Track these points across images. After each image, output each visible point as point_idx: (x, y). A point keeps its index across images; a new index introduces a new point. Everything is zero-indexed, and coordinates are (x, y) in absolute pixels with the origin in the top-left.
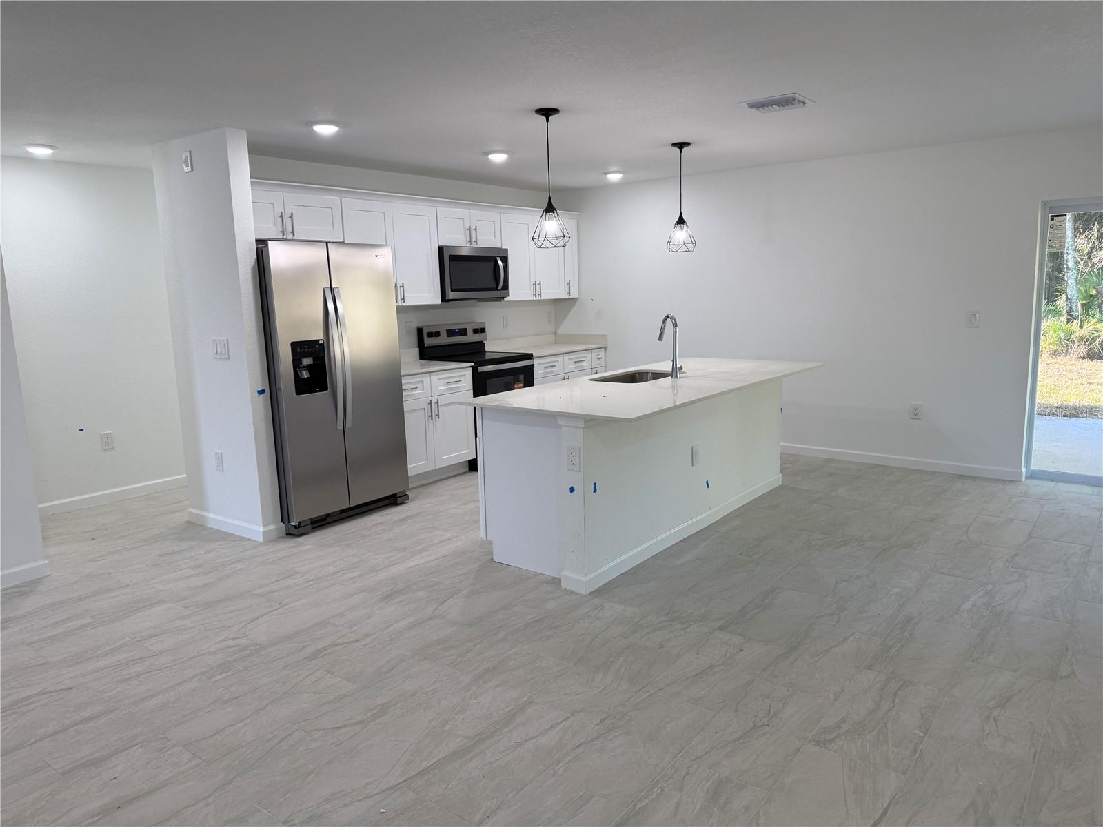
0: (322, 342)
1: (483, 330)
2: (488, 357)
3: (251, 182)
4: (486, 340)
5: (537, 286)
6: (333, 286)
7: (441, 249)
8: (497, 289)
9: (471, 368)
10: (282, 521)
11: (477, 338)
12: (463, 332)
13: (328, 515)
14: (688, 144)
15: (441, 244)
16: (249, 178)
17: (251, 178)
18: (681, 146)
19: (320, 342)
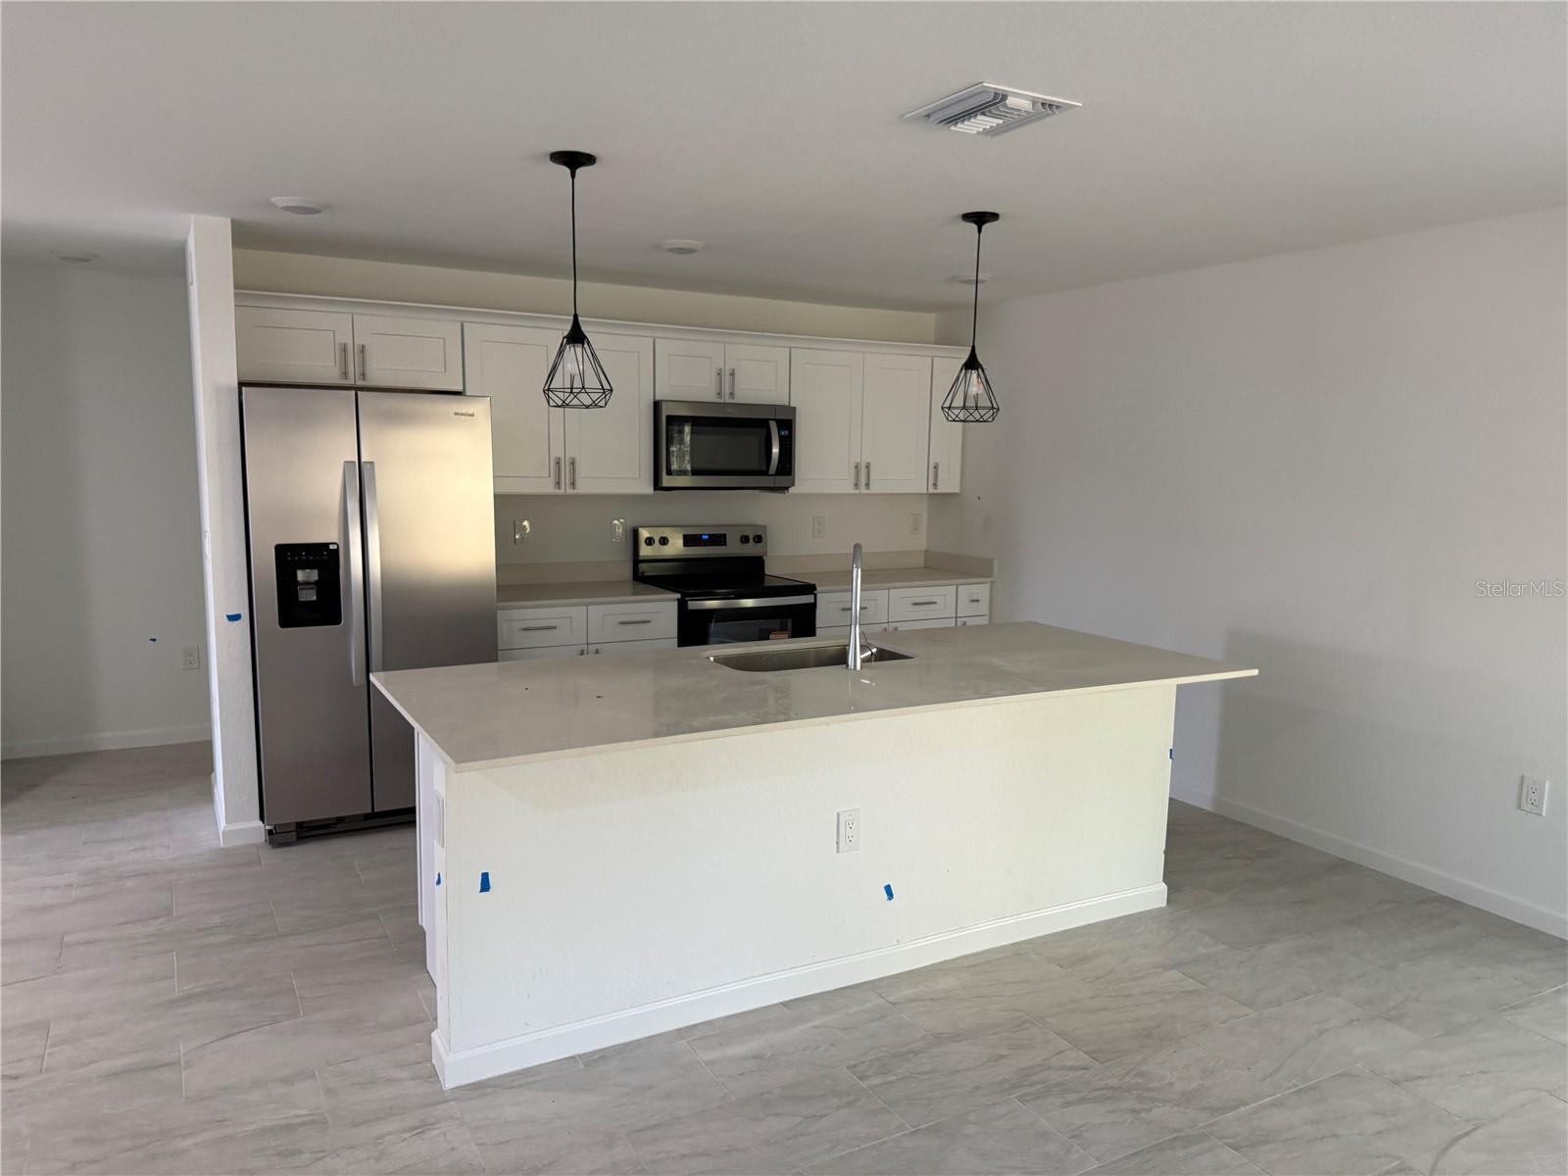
0: (335, 547)
1: (759, 539)
2: (768, 583)
3: (235, 294)
4: (766, 554)
5: (862, 472)
6: (363, 459)
7: (657, 406)
8: (766, 473)
9: (676, 603)
10: (262, 818)
11: (750, 549)
12: (718, 539)
13: (340, 820)
14: (994, 216)
15: (658, 398)
16: (232, 286)
17: (236, 287)
18: (980, 219)
19: (331, 547)
